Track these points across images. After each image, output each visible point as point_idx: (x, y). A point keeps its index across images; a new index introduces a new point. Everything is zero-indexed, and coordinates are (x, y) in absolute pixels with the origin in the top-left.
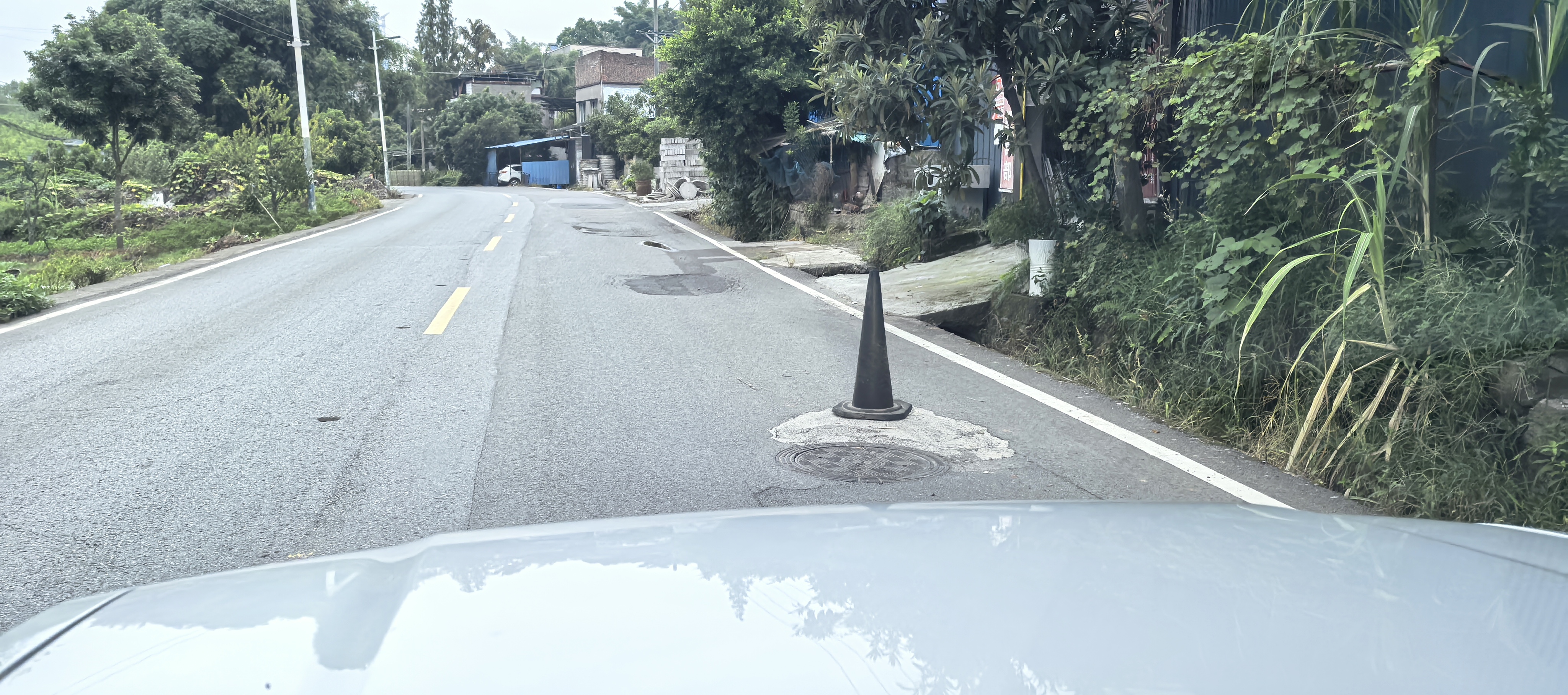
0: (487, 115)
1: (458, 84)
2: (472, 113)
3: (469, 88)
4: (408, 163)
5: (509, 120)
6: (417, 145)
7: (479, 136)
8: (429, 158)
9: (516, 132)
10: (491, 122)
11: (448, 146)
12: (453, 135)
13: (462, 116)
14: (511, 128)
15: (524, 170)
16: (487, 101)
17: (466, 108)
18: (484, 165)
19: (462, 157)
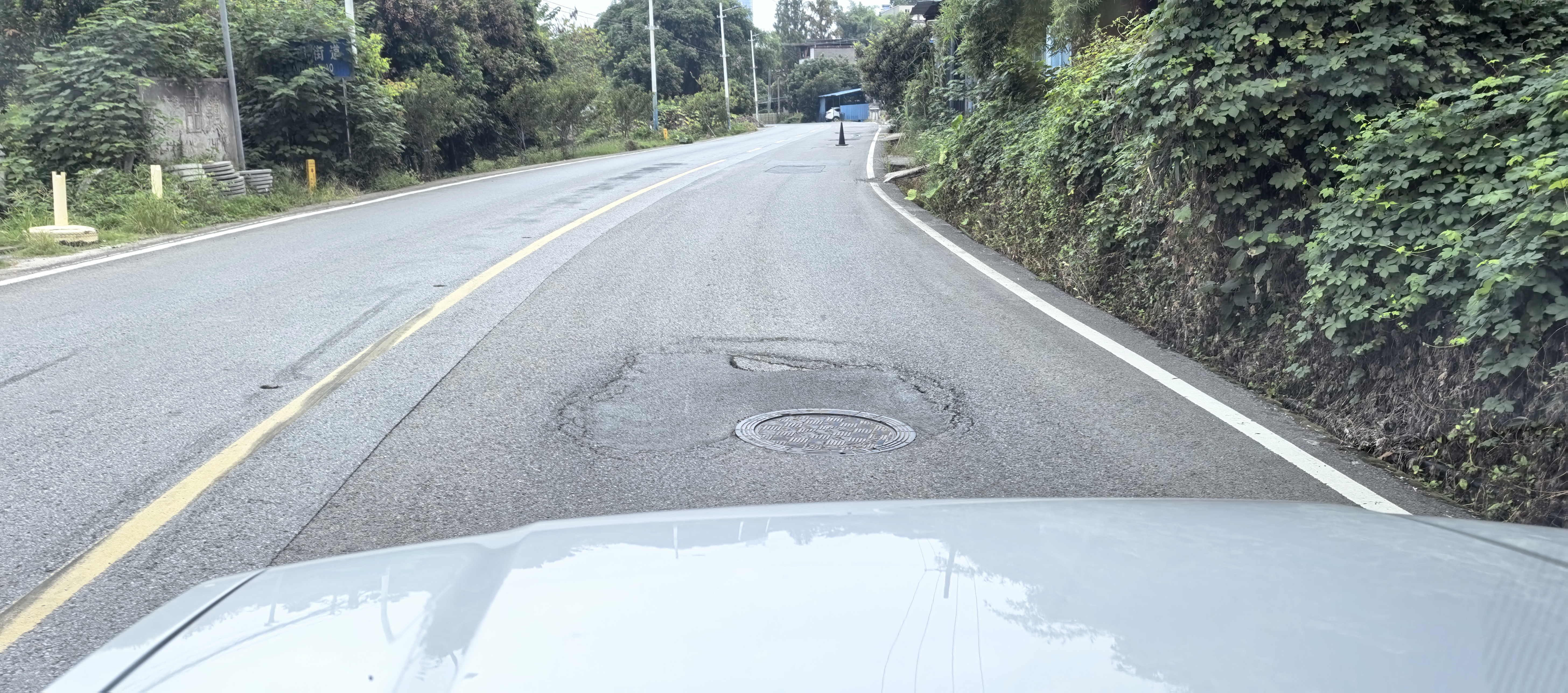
0: (821, 75)
1: (804, 50)
2: (812, 72)
3: (812, 51)
4: (769, 108)
5: (834, 77)
6: (775, 95)
7: (815, 89)
8: (783, 104)
9: (839, 85)
10: (823, 79)
11: (795, 96)
12: (798, 88)
13: (805, 74)
14: (836, 83)
15: (842, 111)
16: (822, 63)
17: (808, 69)
18: (818, 109)
19: (803, 103)
